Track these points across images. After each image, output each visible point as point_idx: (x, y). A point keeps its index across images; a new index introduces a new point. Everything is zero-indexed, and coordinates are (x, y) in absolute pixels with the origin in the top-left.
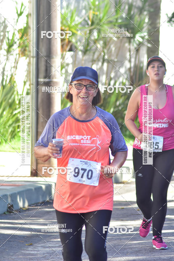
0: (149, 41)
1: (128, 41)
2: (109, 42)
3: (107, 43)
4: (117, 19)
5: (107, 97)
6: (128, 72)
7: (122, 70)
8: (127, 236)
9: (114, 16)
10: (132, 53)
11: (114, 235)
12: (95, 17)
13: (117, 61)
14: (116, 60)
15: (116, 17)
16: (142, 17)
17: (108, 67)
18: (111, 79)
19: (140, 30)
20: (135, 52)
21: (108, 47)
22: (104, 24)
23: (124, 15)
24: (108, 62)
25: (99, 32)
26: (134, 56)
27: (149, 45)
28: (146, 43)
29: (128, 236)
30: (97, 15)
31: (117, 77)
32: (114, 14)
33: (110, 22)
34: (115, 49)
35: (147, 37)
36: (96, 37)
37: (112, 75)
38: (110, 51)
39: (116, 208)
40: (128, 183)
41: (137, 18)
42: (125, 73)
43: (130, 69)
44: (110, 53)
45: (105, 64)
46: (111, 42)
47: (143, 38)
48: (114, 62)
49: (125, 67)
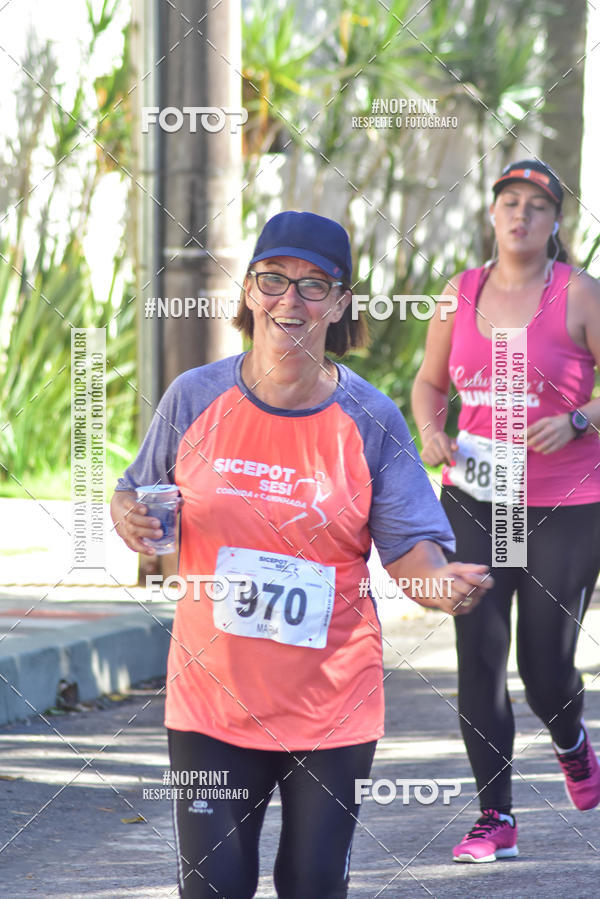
0: (547, 118)
1: (475, 116)
4: (436, 43)
6: (475, 226)
7: (455, 219)
9: (427, 30)
10: (489, 160)
12: (361, 35)
13: (438, 188)
14: (433, 183)
15: (433, 34)
16: (525, 34)
17: (405, 206)
18: (415, 249)
19: (517, 79)
20: (500, 158)
21: (404, 139)
22: (391, 58)
23: (461, 29)
24: (408, 189)
25: (375, 87)
27: (550, 133)
28: (537, 126)
30: (367, 30)
31: (437, 240)
32: (428, 23)
33: (413, 53)
34: (430, 147)
35: (539, 104)
36: (364, 104)
37: (421, 235)
38: (411, 151)
41: (505, 39)
42: (466, 227)
43: (481, 213)
44: (411, 158)
45: (397, 199)
47: (525, 105)
48: (427, 190)
49: (466, 208)
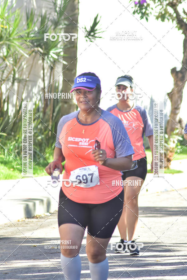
0: (64, 58)
1: (41, 58)
2: (20, 59)
3: (18, 60)
4: (28, 34)
5: (17, 121)
6: (41, 93)
7: (35, 90)
8: (39, 277)
9: (25, 30)
10: (46, 71)
11: (25, 277)
12: (4, 31)
13: (29, 81)
14: (28, 79)
15: (27, 31)
17: (18, 87)
18: (22, 100)
19: (56, 46)
20: (49, 70)
21: (18, 65)
22: (14, 39)
23: (36, 29)
24: (20, 81)
25: (9, 48)
26: (49, 74)
27: (65, 63)
28: (61, 60)
29: (41, 277)
30: (6, 29)
31: (30, 97)
32: (25, 27)
33: (21, 37)
34: (27, 67)
35: (62, 54)
36: (5, 54)
37: (24, 96)
38: (21, 69)
39: (28, 246)
40: (41, 217)
42: (38, 93)
43: (44, 89)
44: (21, 71)
45: (16, 84)
46: (22, 59)
47: (58, 54)
48: (26, 81)
49: (39, 87)
